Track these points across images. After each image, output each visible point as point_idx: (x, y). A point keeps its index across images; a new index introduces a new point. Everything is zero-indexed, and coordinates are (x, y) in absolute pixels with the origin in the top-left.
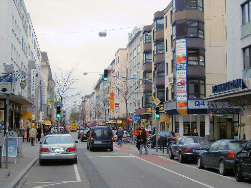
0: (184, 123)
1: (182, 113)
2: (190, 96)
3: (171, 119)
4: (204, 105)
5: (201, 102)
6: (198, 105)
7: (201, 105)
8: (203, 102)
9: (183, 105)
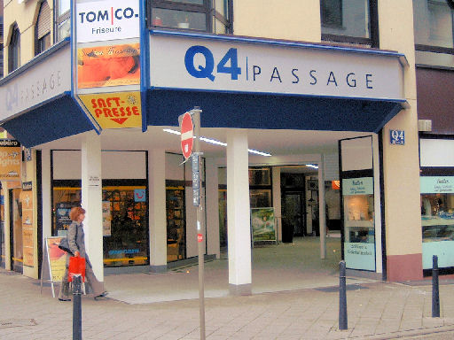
0: (106, 183)
1: (104, 121)
2: (158, 17)
3: (31, 166)
4: (235, 72)
5: (219, 53)
6: (205, 73)
7: (221, 69)
8: (232, 54)
9: (113, 66)
